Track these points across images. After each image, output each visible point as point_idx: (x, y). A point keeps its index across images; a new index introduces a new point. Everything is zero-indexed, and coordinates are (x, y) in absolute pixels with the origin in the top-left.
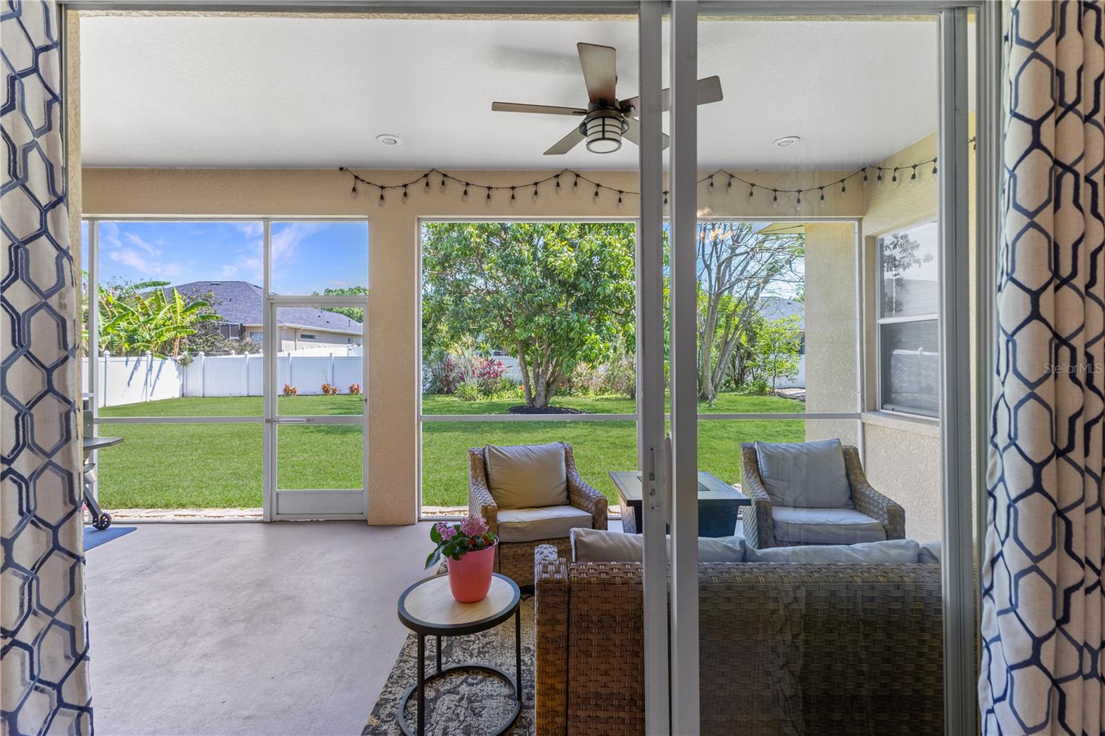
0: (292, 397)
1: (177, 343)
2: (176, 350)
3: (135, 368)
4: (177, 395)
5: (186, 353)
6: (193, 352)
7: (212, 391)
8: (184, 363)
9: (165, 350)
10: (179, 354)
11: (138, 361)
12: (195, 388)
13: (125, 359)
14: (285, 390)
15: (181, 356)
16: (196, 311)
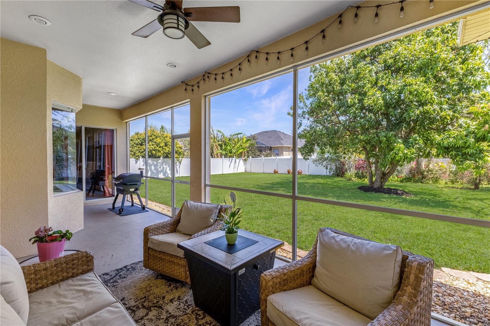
0: (277, 174)
1: (243, 153)
2: (243, 156)
3: (231, 162)
4: (244, 171)
5: (246, 157)
6: (248, 157)
7: (253, 171)
8: (245, 160)
9: (240, 156)
10: (244, 157)
11: (232, 160)
12: (249, 170)
13: (229, 159)
14: (274, 171)
15: (245, 158)
16: (249, 142)
